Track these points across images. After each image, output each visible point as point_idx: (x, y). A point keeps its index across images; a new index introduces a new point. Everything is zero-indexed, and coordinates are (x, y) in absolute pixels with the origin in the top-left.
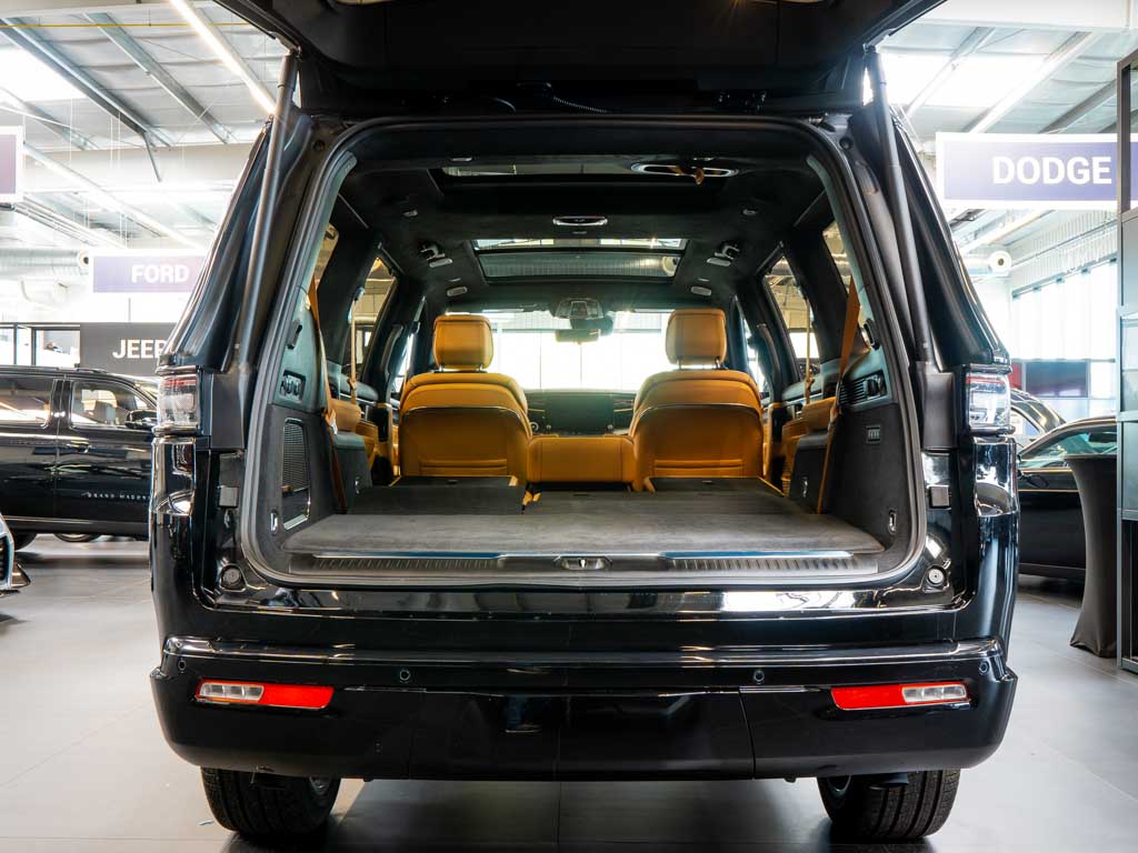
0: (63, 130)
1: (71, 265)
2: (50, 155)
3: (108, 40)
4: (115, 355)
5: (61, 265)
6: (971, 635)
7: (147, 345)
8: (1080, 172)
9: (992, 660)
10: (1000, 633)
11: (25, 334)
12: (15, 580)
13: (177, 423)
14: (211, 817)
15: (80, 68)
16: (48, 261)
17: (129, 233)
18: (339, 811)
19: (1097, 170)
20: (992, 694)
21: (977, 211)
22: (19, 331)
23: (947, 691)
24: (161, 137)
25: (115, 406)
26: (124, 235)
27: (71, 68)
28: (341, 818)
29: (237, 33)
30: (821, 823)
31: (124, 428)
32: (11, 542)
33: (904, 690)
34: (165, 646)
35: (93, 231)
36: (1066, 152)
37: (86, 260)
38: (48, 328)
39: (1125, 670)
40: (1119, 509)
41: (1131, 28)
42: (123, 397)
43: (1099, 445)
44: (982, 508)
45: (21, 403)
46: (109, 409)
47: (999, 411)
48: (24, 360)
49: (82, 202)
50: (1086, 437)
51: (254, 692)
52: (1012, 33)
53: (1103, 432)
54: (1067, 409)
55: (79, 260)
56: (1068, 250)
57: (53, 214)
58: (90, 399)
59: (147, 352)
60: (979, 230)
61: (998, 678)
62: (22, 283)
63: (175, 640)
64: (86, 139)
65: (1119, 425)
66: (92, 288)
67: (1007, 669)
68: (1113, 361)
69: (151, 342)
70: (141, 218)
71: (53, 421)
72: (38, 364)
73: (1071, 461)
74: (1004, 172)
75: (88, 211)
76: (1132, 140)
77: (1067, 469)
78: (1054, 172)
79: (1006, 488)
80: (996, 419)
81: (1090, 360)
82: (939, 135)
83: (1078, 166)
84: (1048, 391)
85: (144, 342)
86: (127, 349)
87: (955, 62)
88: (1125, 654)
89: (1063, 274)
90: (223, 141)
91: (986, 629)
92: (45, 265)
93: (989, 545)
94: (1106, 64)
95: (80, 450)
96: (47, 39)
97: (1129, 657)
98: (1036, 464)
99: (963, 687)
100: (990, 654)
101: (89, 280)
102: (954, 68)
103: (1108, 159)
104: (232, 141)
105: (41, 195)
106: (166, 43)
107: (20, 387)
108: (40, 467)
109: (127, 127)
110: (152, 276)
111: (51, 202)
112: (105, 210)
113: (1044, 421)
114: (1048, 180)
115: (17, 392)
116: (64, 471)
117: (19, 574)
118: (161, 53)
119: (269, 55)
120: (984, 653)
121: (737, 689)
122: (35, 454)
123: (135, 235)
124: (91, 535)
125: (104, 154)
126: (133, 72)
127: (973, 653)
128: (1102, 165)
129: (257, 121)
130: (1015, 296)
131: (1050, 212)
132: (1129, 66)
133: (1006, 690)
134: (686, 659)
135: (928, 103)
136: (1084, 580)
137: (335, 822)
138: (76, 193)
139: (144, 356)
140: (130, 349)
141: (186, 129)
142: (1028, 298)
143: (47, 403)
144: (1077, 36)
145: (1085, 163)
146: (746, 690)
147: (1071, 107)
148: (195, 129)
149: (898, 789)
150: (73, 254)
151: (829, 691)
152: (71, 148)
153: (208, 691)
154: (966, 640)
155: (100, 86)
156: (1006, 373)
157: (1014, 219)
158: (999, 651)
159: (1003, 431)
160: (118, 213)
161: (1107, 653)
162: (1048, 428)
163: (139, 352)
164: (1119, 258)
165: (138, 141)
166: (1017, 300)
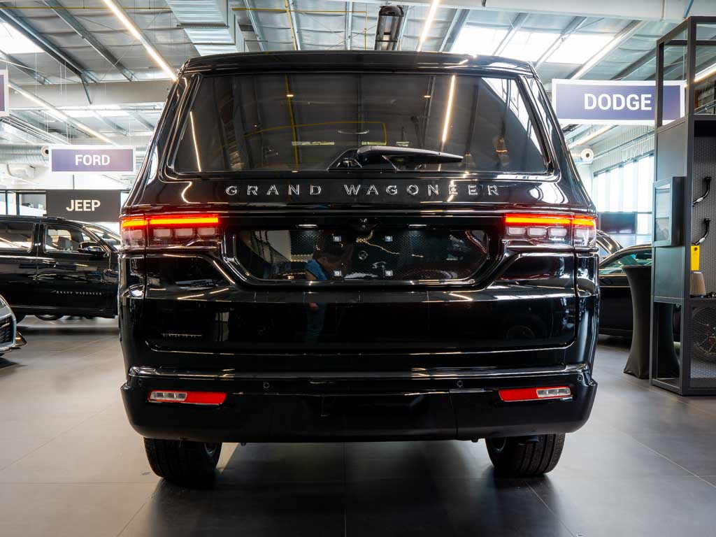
0: (31, 72)
1: (37, 155)
2: (24, 88)
3: (58, 17)
4: (68, 209)
5: (32, 155)
6: (573, 361)
7: (87, 203)
8: (634, 103)
9: (584, 374)
10: (588, 361)
11: (12, 197)
12: (17, 341)
13: (133, 246)
14: (151, 470)
15: (41, 34)
16: (23, 152)
17: (72, 134)
18: (221, 466)
19: (644, 102)
20: (584, 393)
21: (574, 125)
22: (9, 194)
23: (560, 391)
24: (92, 77)
25: (70, 239)
26: (69, 136)
27: (35, 34)
28: (222, 470)
29: (137, 13)
30: (489, 468)
31: (77, 252)
32: (15, 319)
33: (537, 390)
34: (129, 372)
35: (51, 135)
36: (626, 91)
37: (47, 152)
38: (25, 192)
39: (654, 385)
40: (652, 296)
41: (664, 18)
42: (75, 234)
43: (642, 261)
44: (580, 292)
45: (13, 238)
46: (67, 241)
47: (590, 239)
48: (13, 212)
49: (43, 116)
50: (634, 256)
51: (181, 396)
52: (597, 20)
53: (644, 253)
54: (624, 241)
55: (42, 152)
56: (626, 148)
57: (26, 123)
58: (55, 235)
59: (87, 208)
60: (575, 136)
61: (587, 384)
62: (8, 165)
63: (135, 368)
64: (45, 78)
65: (653, 249)
66: (51, 169)
67: (592, 379)
68: (650, 213)
69: (89, 201)
70: (80, 126)
71: (34, 248)
72: (21, 214)
73: (626, 270)
74: (591, 103)
75: (46, 122)
76: (664, 85)
77: (624, 274)
78: (619, 104)
79: (593, 281)
80: (588, 244)
81: (637, 213)
82: (553, 80)
83: (633, 99)
84: (613, 230)
85: (85, 201)
86: (75, 205)
87: (563, 37)
88: (654, 376)
89: (623, 162)
90: (129, 79)
91: (581, 358)
92: (22, 155)
93: (583, 314)
94: (650, 39)
95: (51, 265)
96: (20, 15)
97: (655, 378)
98: (607, 272)
99: (569, 389)
100: (583, 371)
101: (49, 164)
102: (563, 40)
103: (650, 96)
104: (134, 79)
105: (18, 112)
106: (93, 19)
107: (11, 228)
108: (26, 275)
109: (70, 71)
110: (88, 161)
111: (24, 116)
112: (57, 121)
113: (611, 247)
114: (615, 108)
115: (10, 231)
116: (40, 278)
117: (19, 338)
118: (91, 25)
119: (157, 27)
120: (580, 371)
121: (448, 391)
122: (20, 268)
123: (76, 137)
124: (57, 316)
125: (56, 87)
126: (73, 37)
127: (574, 370)
128: (646, 99)
129: (150, 68)
130: (595, 175)
131: (616, 126)
132: (663, 43)
133: (591, 391)
134: (414, 375)
135: (547, 61)
136: (632, 336)
137: (219, 472)
138: (40, 111)
139: (85, 209)
140: (77, 205)
141: (105, 72)
142: (602, 176)
143: (29, 237)
144: (634, 23)
145: (637, 98)
146: (452, 391)
147: (629, 64)
148: (112, 72)
149: (532, 445)
150: (39, 148)
151: (497, 391)
152: (36, 83)
153: (155, 396)
154: (571, 363)
155: (53, 45)
156: (594, 218)
157: (595, 131)
158: (588, 370)
159: (592, 250)
160: (65, 123)
161: (644, 376)
162: (613, 251)
163: (82, 207)
164: (655, 153)
165: (77, 79)
166: (596, 178)
